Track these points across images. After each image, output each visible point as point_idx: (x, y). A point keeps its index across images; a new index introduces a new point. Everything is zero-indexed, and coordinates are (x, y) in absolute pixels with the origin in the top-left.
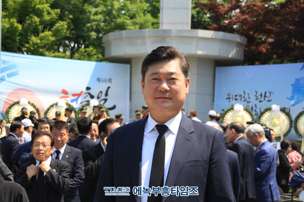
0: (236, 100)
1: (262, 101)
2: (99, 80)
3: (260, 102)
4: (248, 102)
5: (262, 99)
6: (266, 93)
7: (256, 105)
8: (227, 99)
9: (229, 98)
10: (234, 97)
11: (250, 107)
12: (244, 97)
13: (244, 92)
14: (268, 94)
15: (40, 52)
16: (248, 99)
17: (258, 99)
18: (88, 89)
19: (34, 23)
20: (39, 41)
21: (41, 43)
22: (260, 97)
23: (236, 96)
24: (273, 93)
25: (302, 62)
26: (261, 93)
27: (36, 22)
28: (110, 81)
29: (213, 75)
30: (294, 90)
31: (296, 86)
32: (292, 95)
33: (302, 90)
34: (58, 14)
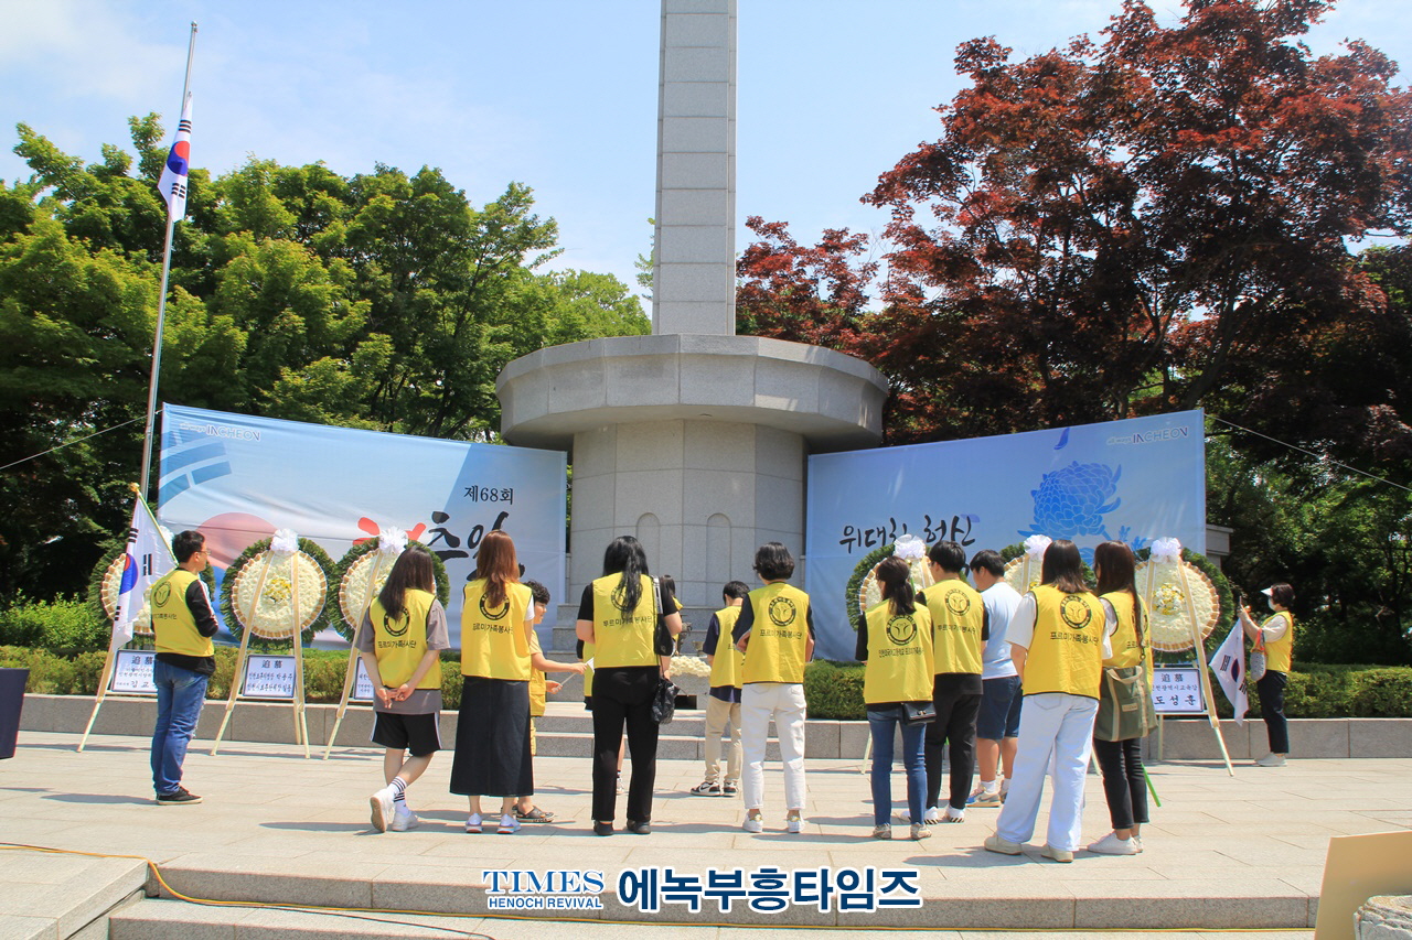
0: (869, 543)
2: (473, 492)
6: (956, 520)
8: (843, 542)
9: (850, 541)
10: (864, 537)
12: (892, 536)
13: (892, 520)
14: (962, 525)
15: (305, 414)
18: (440, 517)
19: (288, 331)
20: (301, 381)
21: (308, 387)
22: (939, 533)
23: (869, 533)
24: (977, 520)
25: (1060, 425)
26: (943, 522)
27: (295, 327)
28: (508, 495)
29: (800, 477)
30: (1041, 506)
31: (1045, 495)
32: (1035, 523)
33: (1065, 506)
34: (366, 314)
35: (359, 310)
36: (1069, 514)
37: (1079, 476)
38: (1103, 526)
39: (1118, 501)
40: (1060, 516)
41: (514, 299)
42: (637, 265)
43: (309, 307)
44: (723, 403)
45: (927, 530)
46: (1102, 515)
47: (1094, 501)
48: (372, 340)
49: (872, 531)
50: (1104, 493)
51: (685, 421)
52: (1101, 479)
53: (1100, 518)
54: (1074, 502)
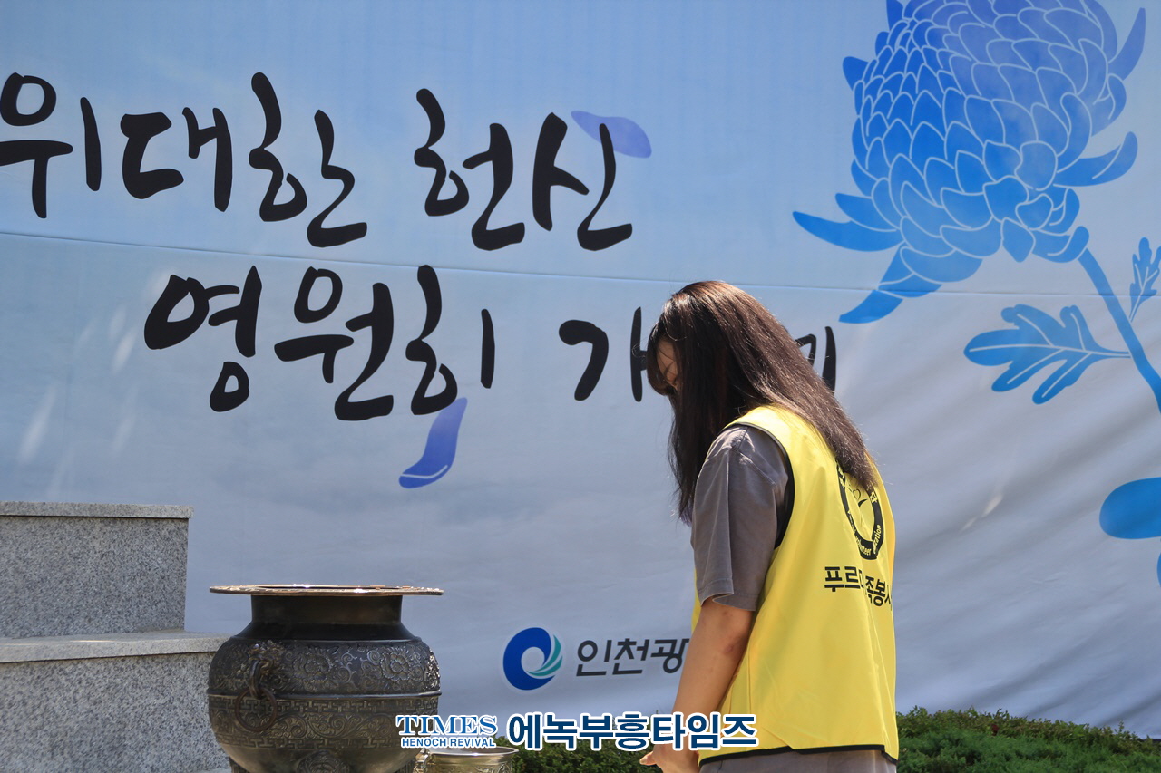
0: (143, 184)
1: (514, 234)
3: (486, 238)
4: (320, 236)
5: (516, 207)
6: (553, 132)
7: (427, 278)
10: (114, 145)
11: (358, 302)
12: (261, 158)
13: (262, 86)
14: (578, 155)
16: (321, 192)
17: (461, 200)
22: (481, 181)
23: (141, 128)
24: (642, 148)
26: (498, 133)
30: (878, 127)
31: (893, 85)
32: (853, 190)
33: (959, 139)
36: (973, 176)
38: (1083, 235)
39: (1130, 145)
40: (941, 176)
45: (425, 157)
46: (1080, 191)
47: (1052, 135)
49: (158, 123)
50: (1086, 109)
52: (1080, 50)
53: (1074, 205)
54: (991, 131)
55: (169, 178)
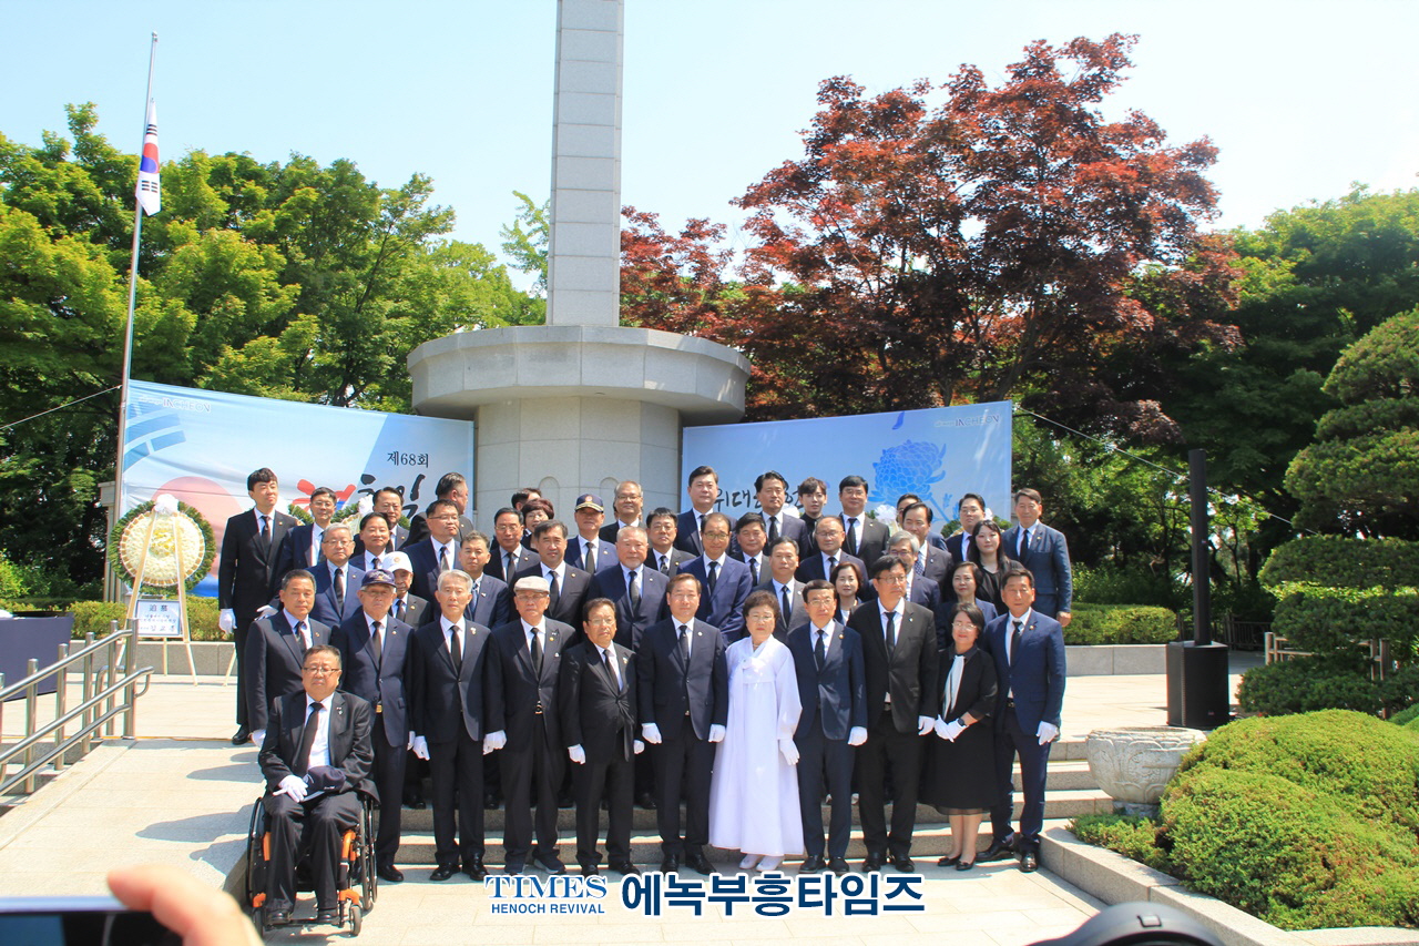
0: (735, 504)
2: (394, 457)
10: (731, 498)
15: (245, 387)
18: (367, 479)
19: (231, 313)
20: (242, 358)
21: (248, 364)
23: (735, 495)
25: (897, 408)
27: (236, 310)
28: (424, 460)
29: (676, 447)
33: (902, 476)
34: (296, 296)
35: (289, 294)
36: (904, 484)
37: (912, 452)
38: (931, 494)
39: (944, 473)
40: (896, 484)
41: (411, 276)
42: (502, 234)
43: (246, 291)
44: (618, 385)
46: (930, 484)
47: (924, 473)
48: (301, 320)
49: (738, 493)
50: (932, 466)
51: (581, 398)
52: (928, 455)
53: (929, 487)
54: (909, 474)
55: (740, 503)
